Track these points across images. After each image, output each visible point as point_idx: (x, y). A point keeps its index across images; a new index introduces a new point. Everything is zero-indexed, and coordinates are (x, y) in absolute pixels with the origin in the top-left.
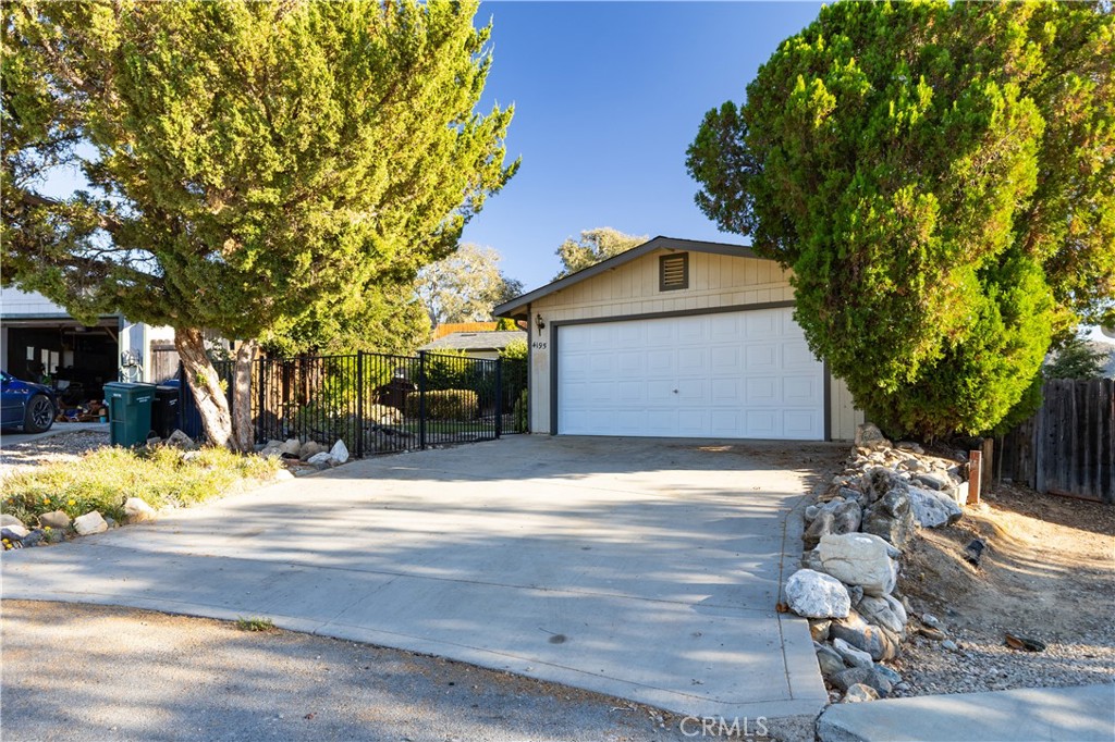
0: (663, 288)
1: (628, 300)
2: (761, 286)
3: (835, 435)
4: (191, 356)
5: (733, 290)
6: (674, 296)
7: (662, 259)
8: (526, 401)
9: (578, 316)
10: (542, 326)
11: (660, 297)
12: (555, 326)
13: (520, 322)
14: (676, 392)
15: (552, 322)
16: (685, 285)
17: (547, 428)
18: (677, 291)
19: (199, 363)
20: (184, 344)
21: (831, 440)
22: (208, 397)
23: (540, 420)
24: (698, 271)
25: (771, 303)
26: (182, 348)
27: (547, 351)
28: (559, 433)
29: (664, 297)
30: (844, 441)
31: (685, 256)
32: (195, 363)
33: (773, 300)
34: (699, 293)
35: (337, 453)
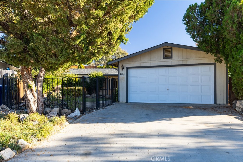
0: (164, 58)
1: (153, 61)
2: (195, 59)
3: (218, 102)
4: (27, 77)
5: (187, 59)
6: (168, 60)
7: (164, 49)
8: (118, 92)
9: (136, 66)
10: (123, 68)
11: (163, 61)
12: (128, 68)
13: (114, 67)
14: (168, 89)
15: (126, 67)
16: (171, 57)
17: (125, 100)
18: (168, 59)
19: (30, 80)
20: (25, 72)
21: (217, 104)
22: (31, 93)
23: (122, 98)
24: (175, 53)
25: (198, 64)
26: (24, 74)
27: (125, 76)
28: (129, 102)
29: (165, 61)
30: (220, 104)
31: (171, 49)
32: (28, 80)
33: (199, 63)
34: (175, 60)
35: (77, 113)
